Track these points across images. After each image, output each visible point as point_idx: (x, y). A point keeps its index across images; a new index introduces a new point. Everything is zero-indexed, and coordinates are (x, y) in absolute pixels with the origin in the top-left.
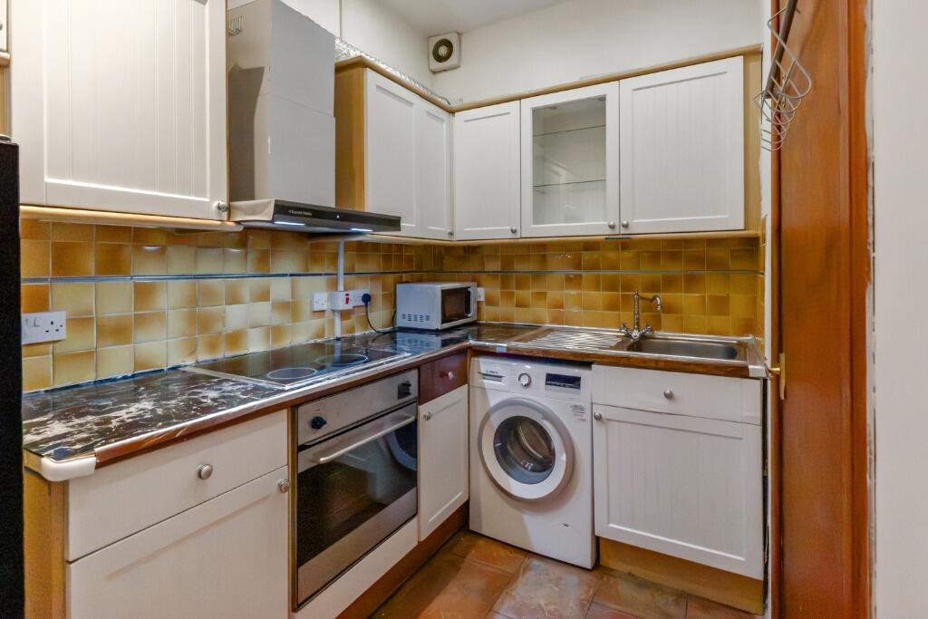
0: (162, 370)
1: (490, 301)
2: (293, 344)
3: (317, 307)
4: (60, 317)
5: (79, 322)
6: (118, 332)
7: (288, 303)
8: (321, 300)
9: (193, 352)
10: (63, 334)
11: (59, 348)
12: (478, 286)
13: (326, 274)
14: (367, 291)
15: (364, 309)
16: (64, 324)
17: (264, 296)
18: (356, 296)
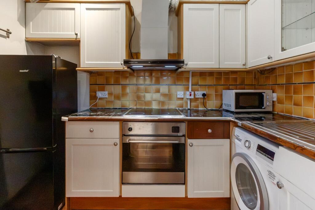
0: (127, 109)
1: (280, 101)
2: (169, 108)
3: (178, 97)
4: (106, 93)
5: (110, 94)
6: (118, 97)
7: (168, 94)
8: (180, 94)
9: (136, 105)
10: (107, 97)
11: (107, 100)
12: (273, 92)
13: (183, 85)
14: (205, 92)
15: (203, 99)
16: (107, 94)
17: (158, 91)
18: (199, 94)
